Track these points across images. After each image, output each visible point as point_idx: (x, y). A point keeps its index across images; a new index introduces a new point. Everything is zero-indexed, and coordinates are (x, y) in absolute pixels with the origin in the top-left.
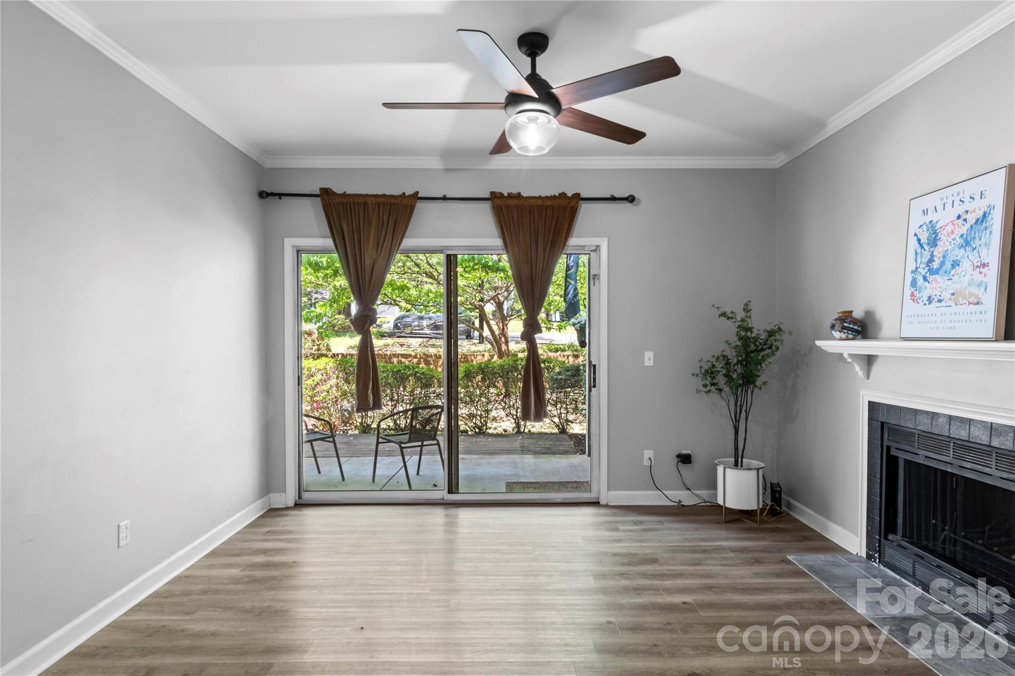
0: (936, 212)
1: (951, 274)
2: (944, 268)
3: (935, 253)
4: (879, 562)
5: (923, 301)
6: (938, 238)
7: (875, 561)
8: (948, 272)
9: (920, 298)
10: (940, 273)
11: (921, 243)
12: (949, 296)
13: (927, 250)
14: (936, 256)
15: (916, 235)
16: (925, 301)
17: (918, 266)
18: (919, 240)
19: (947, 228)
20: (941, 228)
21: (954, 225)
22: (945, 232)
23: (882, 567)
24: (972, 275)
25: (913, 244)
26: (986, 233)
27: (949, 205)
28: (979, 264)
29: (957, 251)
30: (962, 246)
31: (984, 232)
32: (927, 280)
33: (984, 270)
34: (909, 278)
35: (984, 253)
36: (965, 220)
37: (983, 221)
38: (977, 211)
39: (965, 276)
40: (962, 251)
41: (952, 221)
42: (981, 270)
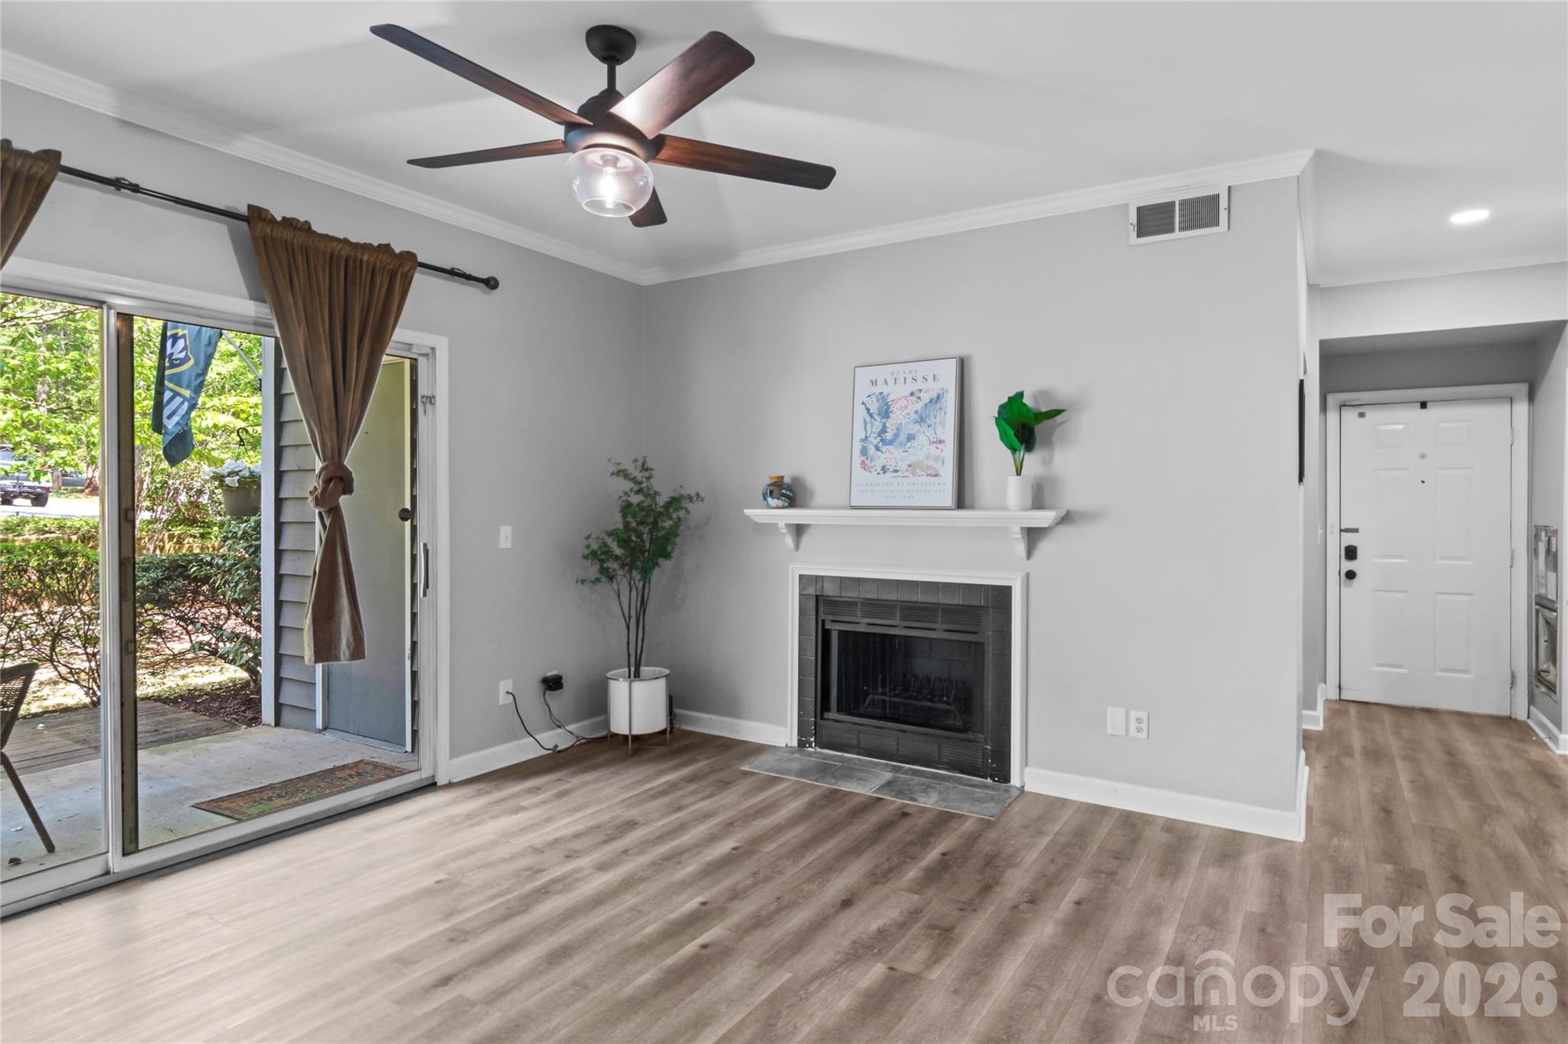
0: (887, 385)
1: (906, 447)
2: (898, 440)
3: (887, 425)
4: (815, 746)
5: (876, 470)
6: (890, 410)
7: (811, 746)
8: (903, 444)
9: (872, 468)
10: (894, 444)
11: (871, 412)
12: (905, 467)
13: (879, 420)
14: (889, 428)
15: (863, 403)
16: (879, 471)
17: (868, 434)
18: (868, 410)
19: (900, 402)
20: (893, 401)
21: (907, 400)
22: (898, 406)
23: (818, 750)
24: (928, 449)
25: (860, 413)
26: (941, 413)
27: (901, 380)
28: (935, 440)
29: (912, 426)
30: (917, 421)
31: (939, 412)
32: (880, 450)
33: (941, 446)
34: (857, 447)
35: (939, 430)
36: (919, 398)
37: (936, 402)
38: (931, 392)
39: (921, 449)
40: (917, 427)
41: (905, 397)
42: (938, 445)
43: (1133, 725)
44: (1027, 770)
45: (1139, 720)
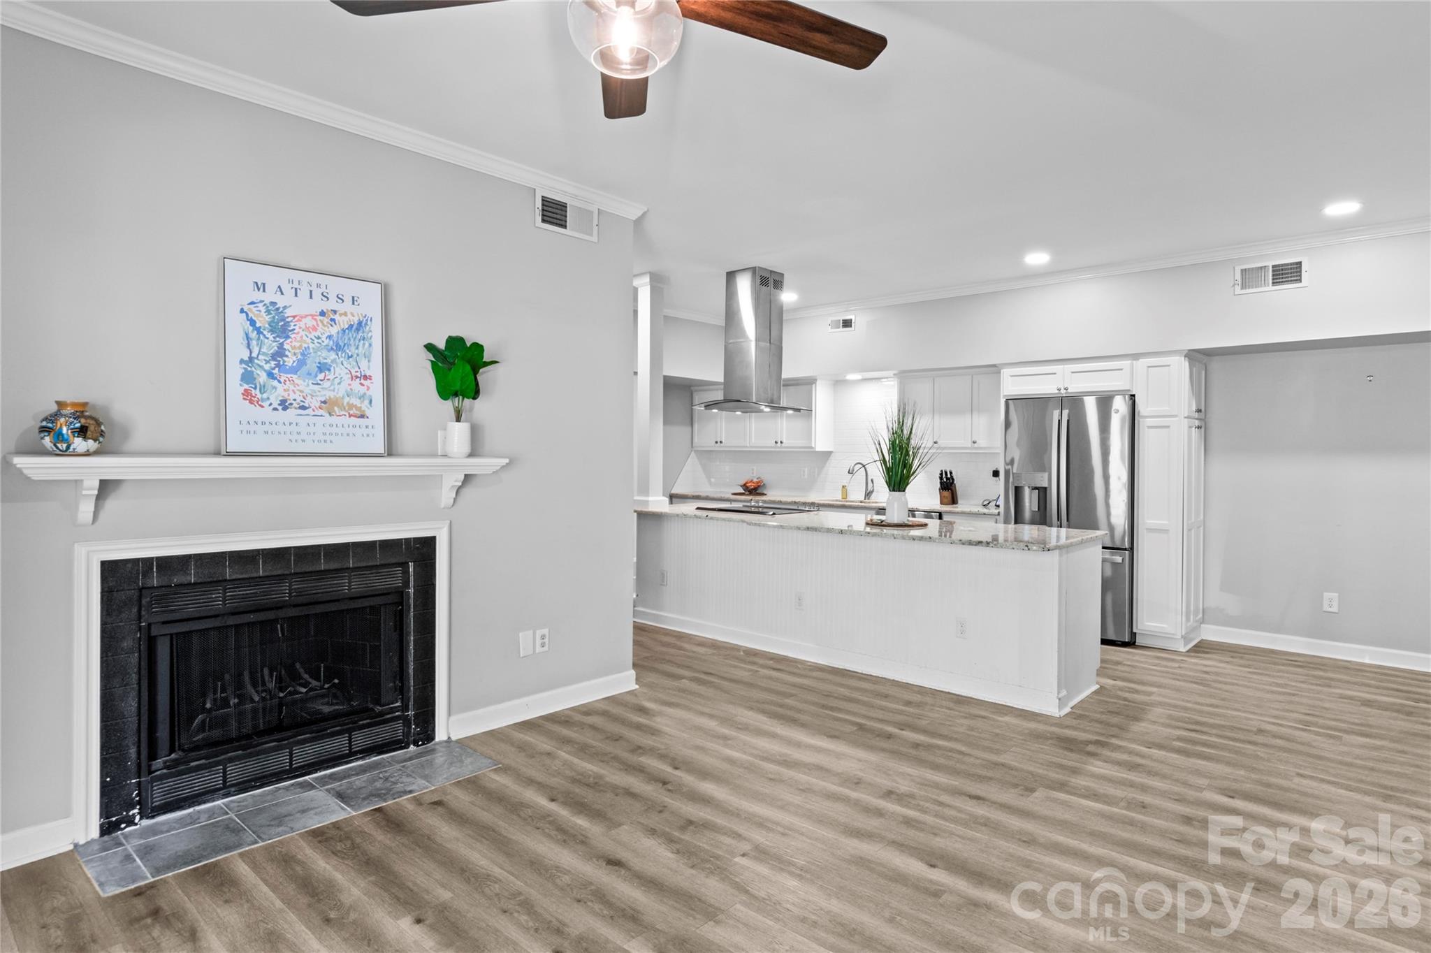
0: (282, 294)
1: (318, 378)
2: (304, 369)
3: (286, 346)
4: (141, 819)
5: (271, 405)
6: (290, 329)
7: (131, 822)
8: (313, 374)
9: (263, 400)
10: (298, 373)
11: (258, 325)
12: (318, 404)
13: (271, 338)
14: (289, 351)
15: (242, 311)
16: (275, 405)
17: (254, 355)
18: (253, 323)
19: (304, 320)
20: (294, 317)
21: (315, 320)
22: (302, 324)
23: (146, 822)
24: (350, 385)
25: (236, 326)
26: (364, 344)
27: (304, 293)
28: (359, 374)
29: (324, 353)
30: (332, 349)
31: (362, 342)
32: (275, 378)
33: (366, 383)
34: (235, 372)
35: (364, 364)
36: (333, 320)
37: (358, 330)
38: (349, 316)
39: (339, 384)
40: (333, 355)
41: (312, 316)
42: (362, 381)
43: (538, 641)
45: (543, 637)
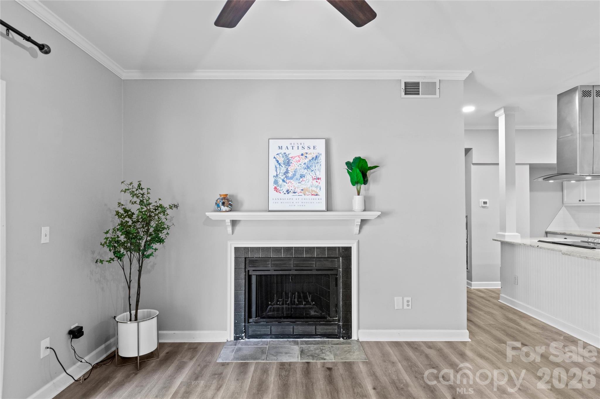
0: (288, 149)
1: (300, 181)
2: (295, 177)
3: (289, 169)
4: (245, 338)
5: (283, 192)
6: (290, 162)
7: (242, 339)
8: (298, 179)
9: (281, 190)
10: (293, 179)
11: (279, 162)
12: (300, 191)
13: (284, 166)
14: (290, 171)
15: (274, 158)
16: (285, 192)
17: (278, 174)
18: (278, 161)
19: (295, 158)
20: (292, 157)
21: (300, 157)
22: (295, 160)
23: (247, 340)
24: (312, 182)
25: (273, 163)
26: (318, 165)
27: (295, 148)
28: (316, 178)
29: (303, 170)
30: (306, 168)
31: (317, 164)
32: (285, 182)
33: (319, 181)
34: (272, 180)
35: (318, 173)
36: (306, 157)
37: (316, 159)
38: (312, 154)
39: (308, 182)
40: (306, 171)
41: (299, 156)
42: (317, 180)
43: (406, 303)
44: (360, 331)
45: (408, 301)
